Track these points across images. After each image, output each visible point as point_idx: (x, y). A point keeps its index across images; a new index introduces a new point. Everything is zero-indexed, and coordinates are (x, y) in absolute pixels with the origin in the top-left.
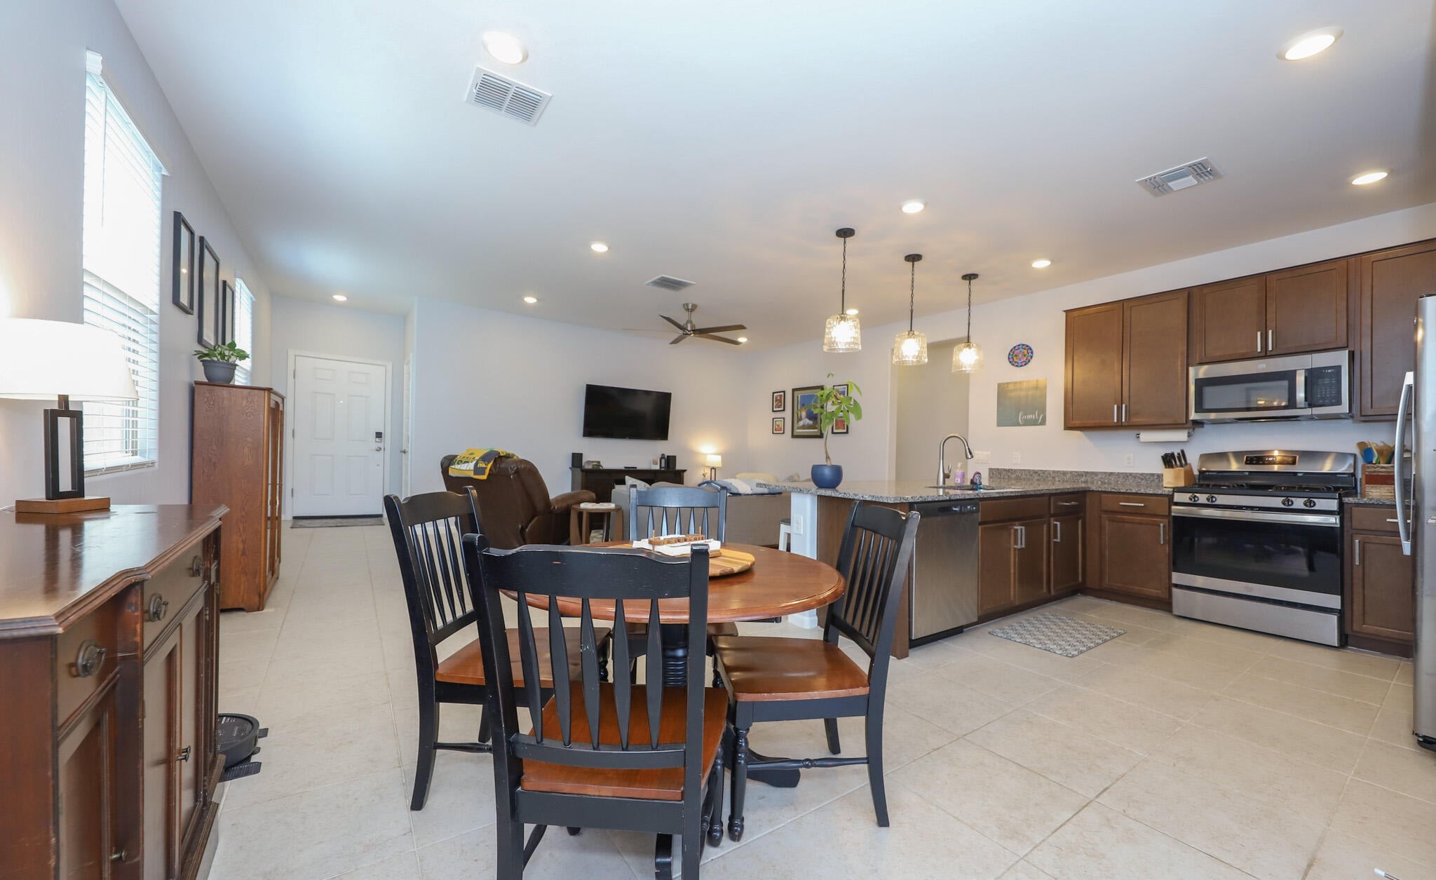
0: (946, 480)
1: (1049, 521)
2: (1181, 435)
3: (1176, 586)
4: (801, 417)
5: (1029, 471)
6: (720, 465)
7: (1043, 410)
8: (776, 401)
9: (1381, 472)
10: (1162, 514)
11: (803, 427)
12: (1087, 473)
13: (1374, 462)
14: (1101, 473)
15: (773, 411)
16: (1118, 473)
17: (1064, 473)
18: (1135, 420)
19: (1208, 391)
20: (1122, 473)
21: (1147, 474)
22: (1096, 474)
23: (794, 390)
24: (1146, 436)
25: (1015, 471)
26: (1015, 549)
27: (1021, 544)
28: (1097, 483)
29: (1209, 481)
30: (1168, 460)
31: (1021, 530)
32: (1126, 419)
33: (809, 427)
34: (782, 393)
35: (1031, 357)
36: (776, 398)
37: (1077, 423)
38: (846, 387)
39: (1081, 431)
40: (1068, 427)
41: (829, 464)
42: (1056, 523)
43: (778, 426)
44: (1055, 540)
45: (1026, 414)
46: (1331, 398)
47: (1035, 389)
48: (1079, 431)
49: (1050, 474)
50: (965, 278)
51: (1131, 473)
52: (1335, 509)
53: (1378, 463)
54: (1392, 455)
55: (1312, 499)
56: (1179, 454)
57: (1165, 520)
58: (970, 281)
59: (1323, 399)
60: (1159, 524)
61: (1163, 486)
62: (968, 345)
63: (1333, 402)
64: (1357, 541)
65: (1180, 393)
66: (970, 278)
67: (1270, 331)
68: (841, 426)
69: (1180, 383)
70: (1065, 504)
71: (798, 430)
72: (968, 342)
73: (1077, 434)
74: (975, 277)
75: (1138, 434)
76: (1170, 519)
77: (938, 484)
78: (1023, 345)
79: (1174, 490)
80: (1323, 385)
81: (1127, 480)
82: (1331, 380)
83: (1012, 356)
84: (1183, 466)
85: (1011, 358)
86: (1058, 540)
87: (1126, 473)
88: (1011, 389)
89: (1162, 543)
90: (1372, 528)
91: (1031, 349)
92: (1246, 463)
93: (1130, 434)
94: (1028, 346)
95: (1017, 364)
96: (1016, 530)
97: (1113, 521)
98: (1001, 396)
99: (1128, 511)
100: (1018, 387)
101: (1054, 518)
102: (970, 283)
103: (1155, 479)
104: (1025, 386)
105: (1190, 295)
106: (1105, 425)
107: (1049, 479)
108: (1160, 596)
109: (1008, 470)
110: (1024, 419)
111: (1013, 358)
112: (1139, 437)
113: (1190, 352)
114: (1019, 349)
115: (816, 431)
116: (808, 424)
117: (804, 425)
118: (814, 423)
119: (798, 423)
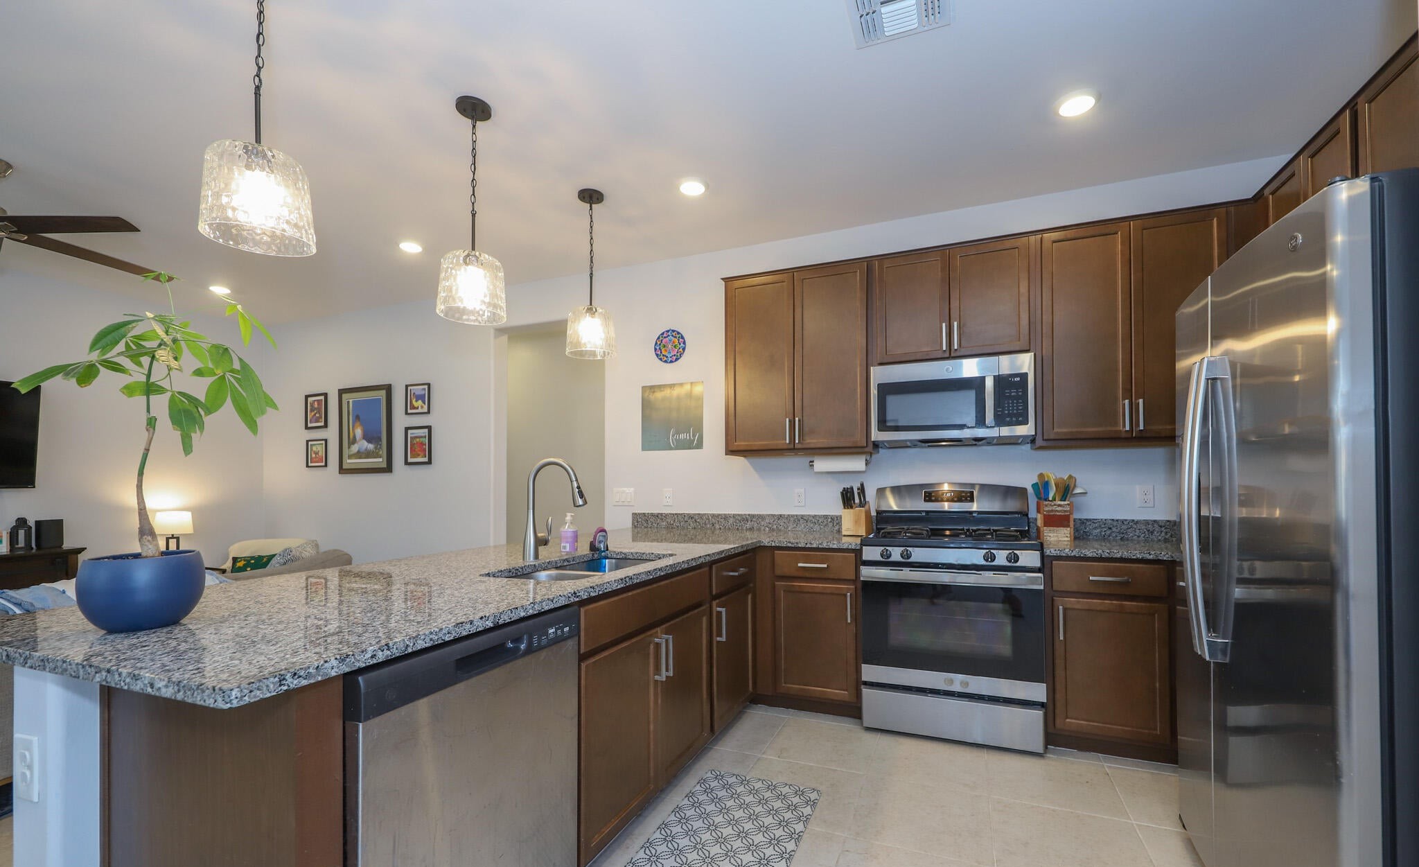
0: (539, 549)
1: (711, 607)
2: (857, 464)
3: (865, 683)
4: (354, 437)
5: (683, 515)
6: (190, 530)
7: (699, 429)
8: (311, 411)
9: (1057, 511)
10: (849, 578)
11: (359, 455)
12: (753, 516)
13: (1050, 499)
14: (769, 515)
15: (307, 428)
16: (789, 515)
17: (726, 517)
18: (811, 441)
19: (892, 400)
20: (793, 516)
21: (820, 517)
22: (762, 517)
23: (342, 392)
24: (822, 464)
25: (666, 515)
26: (656, 681)
27: (667, 670)
28: (764, 530)
29: (884, 525)
30: (848, 498)
31: (667, 641)
32: (799, 441)
33: (368, 454)
34: (322, 398)
35: (684, 349)
36: (312, 405)
37: (741, 444)
38: (426, 387)
39: (745, 457)
40: (731, 451)
42: (719, 609)
43: (317, 453)
44: (718, 639)
45: (678, 433)
46: (1018, 415)
47: (690, 395)
48: (742, 458)
49: (708, 519)
50: (584, 198)
51: (802, 515)
52: (1038, 564)
53: (1054, 499)
54: (1066, 490)
55: (1015, 552)
56: (858, 489)
57: (853, 587)
58: (591, 207)
59: (1009, 415)
60: (845, 593)
61: (845, 536)
62: (591, 310)
63: (1020, 419)
64: (1061, 607)
65: (859, 403)
66: (591, 196)
67: (956, 323)
68: (419, 453)
69: (859, 390)
70: (732, 574)
71: (349, 461)
72: (591, 304)
73: (740, 461)
74: (598, 199)
75: (811, 462)
76: (859, 586)
77: (524, 559)
78: (673, 331)
79: (859, 542)
80: (1010, 397)
81: (798, 525)
82: (1017, 392)
83: (660, 344)
84: (862, 505)
85: (658, 348)
86: (723, 639)
87: (797, 515)
88: (659, 395)
89: (849, 621)
90: (1074, 588)
91: (682, 338)
92: (925, 501)
93: (802, 461)
94: (678, 333)
95: (665, 359)
96: (658, 646)
97: (789, 591)
98: (646, 405)
99: (807, 575)
100: (667, 392)
101: (717, 601)
102: (591, 209)
103: (831, 525)
104: (677, 392)
105: (869, 270)
106: (775, 447)
107: (708, 526)
108: (847, 699)
109: (657, 516)
110: (676, 439)
111: (660, 348)
112: (813, 466)
113: (869, 347)
114: (669, 336)
115: (380, 461)
116: (366, 450)
117: (359, 452)
118: (376, 448)
119: (349, 447)
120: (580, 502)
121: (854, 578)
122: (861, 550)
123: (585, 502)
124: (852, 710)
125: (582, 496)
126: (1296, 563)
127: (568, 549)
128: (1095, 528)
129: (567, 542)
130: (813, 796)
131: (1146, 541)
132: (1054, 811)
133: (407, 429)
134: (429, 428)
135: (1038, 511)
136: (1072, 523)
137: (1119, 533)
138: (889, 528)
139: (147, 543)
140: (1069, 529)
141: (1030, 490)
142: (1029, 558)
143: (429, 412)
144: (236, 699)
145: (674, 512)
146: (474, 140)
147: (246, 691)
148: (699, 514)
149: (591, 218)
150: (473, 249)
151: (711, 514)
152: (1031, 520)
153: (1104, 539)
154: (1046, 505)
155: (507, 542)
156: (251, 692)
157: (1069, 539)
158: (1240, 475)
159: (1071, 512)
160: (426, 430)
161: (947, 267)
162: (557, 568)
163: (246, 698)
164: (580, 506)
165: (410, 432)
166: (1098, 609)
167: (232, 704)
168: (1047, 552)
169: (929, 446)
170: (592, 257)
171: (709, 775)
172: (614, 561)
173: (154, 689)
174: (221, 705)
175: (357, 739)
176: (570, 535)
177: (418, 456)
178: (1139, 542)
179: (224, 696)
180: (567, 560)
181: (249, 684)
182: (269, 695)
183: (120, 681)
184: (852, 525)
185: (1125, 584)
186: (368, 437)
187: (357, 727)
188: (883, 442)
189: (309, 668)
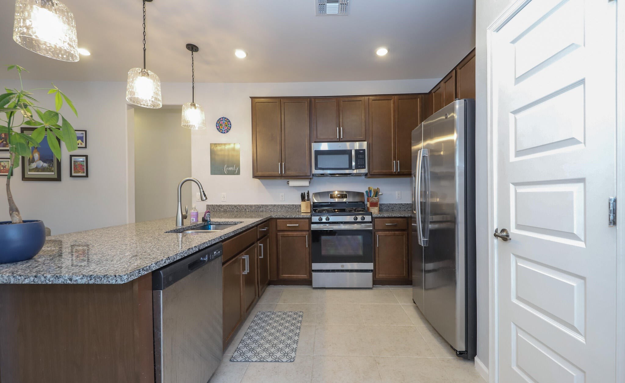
0: (184, 220)
1: (257, 244)
2: (306, 183)
3: (313, 271)
4: (33, 158)
5: (232, 206)
7: (238, 165)
9: (374, 201)
10: (306, 230)
11: (37, 169)
14: (270, 205)
16: (278, 205)
17: (251, 206)
18: (289, 173)
19: (320, 157)
20: (280, 205)
21: (291, 205)
22: (267, 206)
24: (293, 183)
25: (223, 206)
26: (243, 275)
27: (247, 270)
28: (268, 211)
29: (316, 208)
30: (303, 198)
31: (247, 257)
32: (284, 172)
33: (43, 169)
35: (230, 127)
37: (260, 174)
38: (84, 132)
39: (259, 179)
40: (255, 176)
41: (16, 219)
42: (260, 245)
43: (4, 167)
44: (260, 257)
45: (228, 167)
46: (362, 165)
47: (233, 149)
48: (258, 179)
49: (243, 207)
50: (189, 48)
51: (284, 205)
52: (371, 220)
53: (373, 197)
54: (377, 193)
55: (364, 216)
56: (307, 193)
57: (308, 233)
58: (192, 53)
59: (360, 165)
60: (305, 235)
61: (302, 213)
62: (193, 105)
63: (363, 167)
64: (377, 235)
65: (307, 158)
66: (192, 48)
67: (342, 128)
68: (80, 170)
69: (307, 152)
70: (263, 230)
71: (29, 173)
72: (193, 102)
73: (257, 181)
74: (196, 50)
75: (288, 182)
76: (310, 232)
77: (176, 225)
78: (225, 118)
79: (310, 215)
80: (360, 158)
81: (282, 209)
82: (362, 156)
83: (219, 124)
84: (308, 200)
85: (218, 125)
86: (262, 257)
87: (281, 205)
88: (219, 148)
89: (307, 247)
90: (381, 228)
91: (230, 122)
92: (331, 198)
93: (284, 181)
94: (228, 119)
95: (222, 131)
96: (244, 260)
97: (283, 236)
98: (213, 153)
99: (290, 229)
100: (223, 147)
101: (259, 241)
102: (192, 54)
103: (295, 209)
104: (227, 147)
105: (310, 101)
106: (274, 175)
107: (243, 210)
108: (306, 278)
109: (219, 206)
110: (227, 170)
111: (219, 126)
112: (289, 183)
113: (311, 135)
114: (223, 120)
115: (52, 174)
116: (42, 167)
117: (37, 167)
118: (49, 166)
119: (29, 165)
120: (204, 198)
121: (308, 229)
122: (311, 218)
123: (206, 199)
124: (308, 282)
125: (205, 196)
126: (443, 216)
127: (194, 221)
128: (385, 207)
129: (194, 217)
130: (301, 314)
131: (399, 211)
132: (378, 305)
133: (71, 156)
134: (86, 157)
135: (368, 201)
136: (378, 205)
137: (391, 208)
138: (319, 209)
139: (16, 216)
140: (377, 207)
141: (365, 193)
142: (368, 218)
143: (86, 147)
144: (125, 280)
145: (227, 204)
146: (144, 11)
147: (129, 276)
148: (239, 205)
149: (193, 59)
150: (145, 68)
151: (244, 205)
152: (365, 205)
153: (387, 211)
154: (371, 199)
155: (136, 222)
156: (131, 276)
157: (377, 211)
158: (431, 188)
159: (378, 201)
160: (85, 158)
161: (338, 105)
162: (192, 229)
163: (129, 279)
164: (205, 200)
165: (73, 158)
166: (388, 235)
167: (125, 281)
168: (373, 216)
169: (332, 176)
170: (193, 79)
171: (259, 313)
172: (214, 226)
173: (72, 281)
174: (119, 282)
175: (160, 297)
176: (195, 214)
177: (79, 172)
178: (397, 212)
179: (121, 278)
180: (195, 226)
181: (130, 273)
182: (136, 278)
183: (46, 280)
184: (305, 208)
185: (395, 226)
186: (42, 159)
187: (160, 292)
188: (316, 174)
189: (147, 266)
